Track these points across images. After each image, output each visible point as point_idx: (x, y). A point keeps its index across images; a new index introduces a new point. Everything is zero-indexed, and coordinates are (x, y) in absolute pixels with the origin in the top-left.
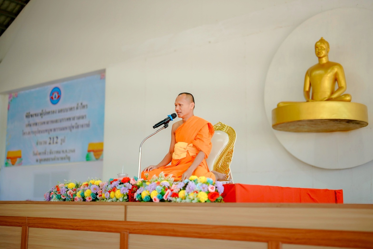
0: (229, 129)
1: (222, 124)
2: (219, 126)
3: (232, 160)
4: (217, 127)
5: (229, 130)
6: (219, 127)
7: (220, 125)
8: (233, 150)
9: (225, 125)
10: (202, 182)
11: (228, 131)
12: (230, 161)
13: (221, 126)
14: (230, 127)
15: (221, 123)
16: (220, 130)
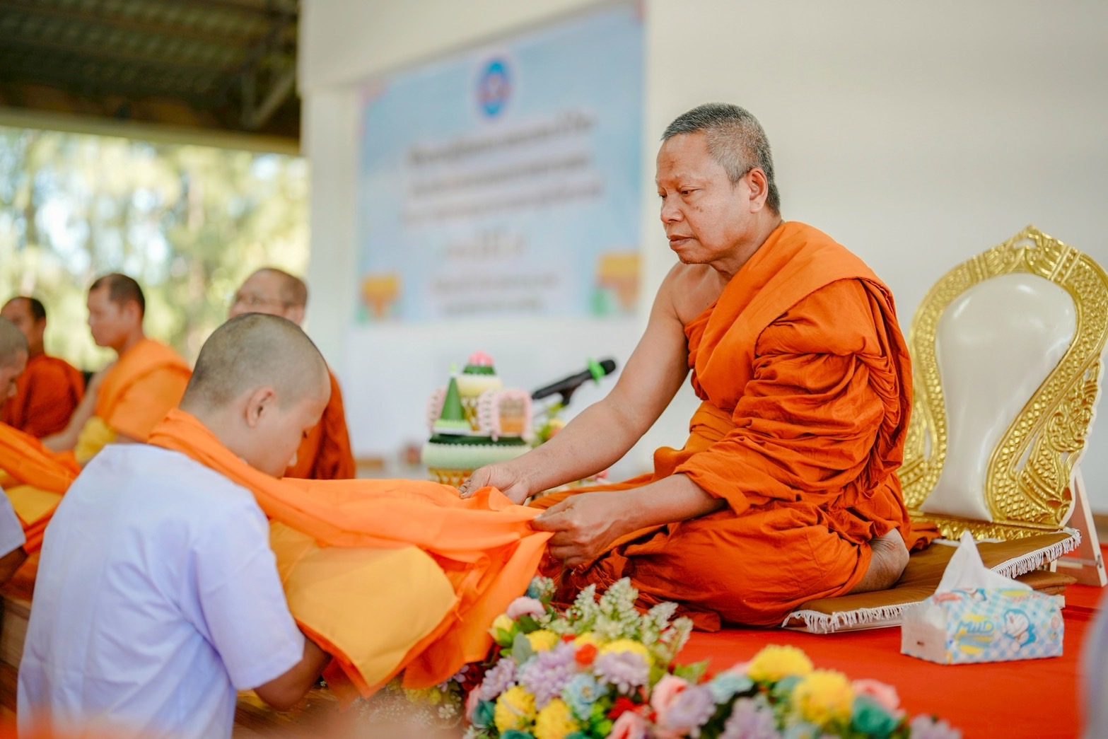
0: (1080, 267)
1: (1043, 238)
2: (1026, 251)
3: (1085, 439)
4: (1015, 252)
5: (1078, 275)
6: (1025, 255)
7: (1029, 245)
8: (1098, 384)
9: (1060, 242)
10: (820, 721)
11: (1071, 277)
12: (1076, 445)
13: (1034, 251)
14: (1085, 258)
15: (1035, 232)
16: (1033, 270)
